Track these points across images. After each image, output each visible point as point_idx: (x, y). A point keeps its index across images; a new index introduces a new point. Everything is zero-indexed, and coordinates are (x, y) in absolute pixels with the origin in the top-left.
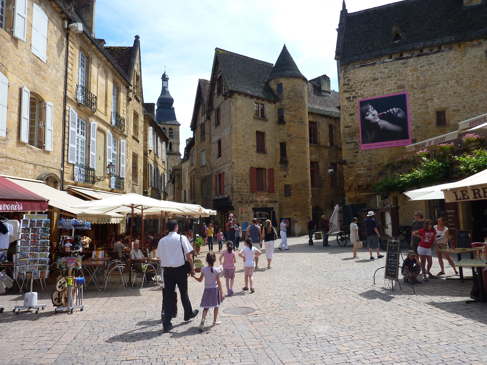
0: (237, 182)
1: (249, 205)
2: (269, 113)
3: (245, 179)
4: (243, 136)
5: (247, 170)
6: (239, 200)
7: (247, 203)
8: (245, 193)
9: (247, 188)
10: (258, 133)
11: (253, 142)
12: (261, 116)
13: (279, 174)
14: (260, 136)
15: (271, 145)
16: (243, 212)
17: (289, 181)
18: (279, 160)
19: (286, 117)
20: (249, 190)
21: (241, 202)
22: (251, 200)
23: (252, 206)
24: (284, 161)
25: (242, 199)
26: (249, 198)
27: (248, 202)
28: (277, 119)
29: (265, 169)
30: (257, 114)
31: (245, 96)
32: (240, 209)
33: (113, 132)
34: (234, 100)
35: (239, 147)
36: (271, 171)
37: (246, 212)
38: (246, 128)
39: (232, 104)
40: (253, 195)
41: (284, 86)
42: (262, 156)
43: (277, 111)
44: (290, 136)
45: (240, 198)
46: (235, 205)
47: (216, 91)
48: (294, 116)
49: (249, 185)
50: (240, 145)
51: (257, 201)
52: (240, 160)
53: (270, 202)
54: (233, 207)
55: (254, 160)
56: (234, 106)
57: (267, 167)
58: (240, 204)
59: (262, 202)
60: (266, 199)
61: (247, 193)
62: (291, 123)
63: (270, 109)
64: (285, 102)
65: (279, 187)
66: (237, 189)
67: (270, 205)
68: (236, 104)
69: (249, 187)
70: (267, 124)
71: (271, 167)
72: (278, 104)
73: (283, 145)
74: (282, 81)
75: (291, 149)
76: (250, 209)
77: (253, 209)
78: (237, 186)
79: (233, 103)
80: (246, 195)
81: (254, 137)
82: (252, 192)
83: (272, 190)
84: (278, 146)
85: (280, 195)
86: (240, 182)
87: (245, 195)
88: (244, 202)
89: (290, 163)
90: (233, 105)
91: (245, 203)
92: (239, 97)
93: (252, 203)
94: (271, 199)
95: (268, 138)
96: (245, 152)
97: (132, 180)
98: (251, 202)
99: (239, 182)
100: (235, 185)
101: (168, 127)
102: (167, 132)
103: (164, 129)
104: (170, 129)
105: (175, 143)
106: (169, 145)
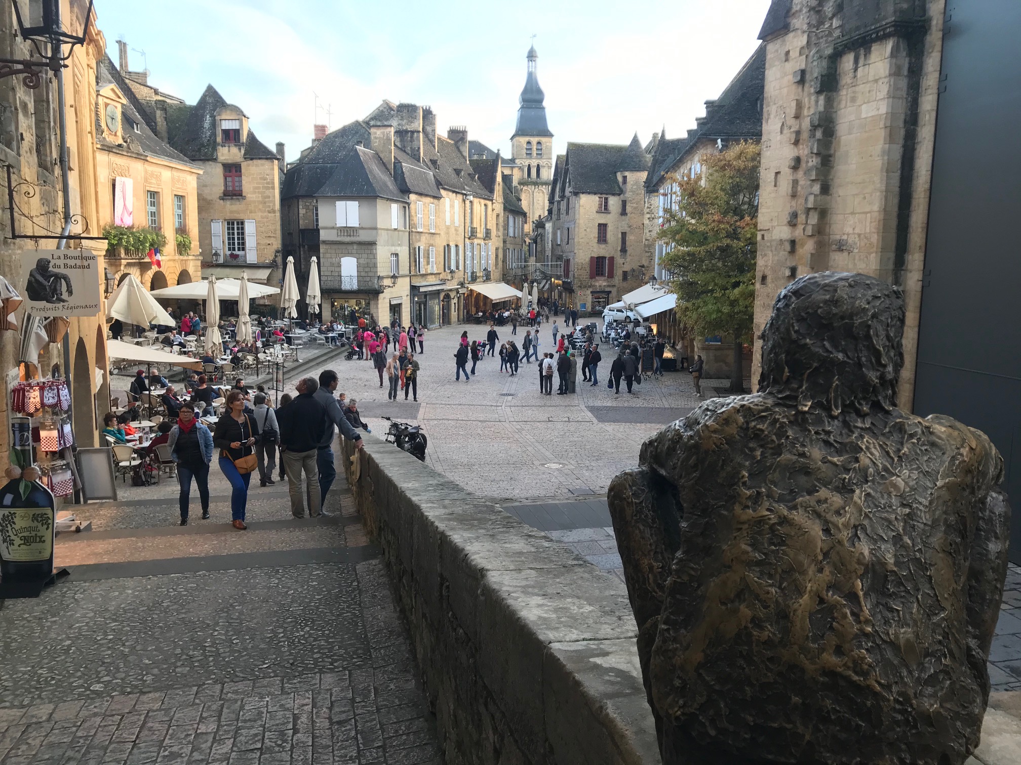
1: (587, 289)
2: (613, 205)
3: (585, 268)
5: (588, 260)
6: (579, 285)
9: (587, 275)
10: (600, 225)
11: (595, 233)
12: (604, 208)
13: (619, 260)
14: (602, 227)
15: (613, 235)
16: (582, 295)
17: (627, 268)
18: (619, 248)
19: (629, 209)
21: (580, 287)
22: (590, 284)
23: (591, 290)
24: (624, 250)
26: (588, 283)
27: (587, 286)
28: (620, 210)
29: (605, 257)
30: (600, 207)
31: (589, 194)
32: (579, 292)
35: (581, 240)
36: (612, 259)
37: (584, 295)
38: (588, 223)
40: (592, 281)
41: (628, 179)
42: (603, 246)
43: (621, 202)
44: (630, 227)
45: (579, 283)
46: (575, 289)
47: (568, 180)
48: (635, 208)
49: (589, 272)
50: (582, 238)
51: (594, 286)
52: (582, 251)
53: (609, 286)
55: (595, 250)
57: (607, 256)
59: (600, 286)
60: (605, 284)
61: (587, 279)
62: (633, 215)
63: (613, 202)
64: (628, 195)
65: (618, 274)
66: (578, 276)
67: (607, 289)
68: (580, 202)
70: (609, 216)
71: (611, 255)
72: (622, 196)
73: (624, 234)
74: (627, 174)
75: (630, 238)
76: (589, 292)
77: (591, 292)
78: (579, 273)
79: (578, 200)
80: (586, 281)
81: (596, 231)
82: (591, 278)
83: (611, 275)
84: (620, 236)
85: (619, 280)
86: (582, 269)
87: (584, 280)
89: (628, 253)
90: (578, 203)
91: (584, 287)
92: (582, 196)
94: (610, 284)
95: (610, 229)
96: (586, 244)
98: (590, 287)
99: (580, 270)
100: (577, 271)
101: (534, 140)
102: (535, 147)
103: (529, 143)
104: (539, 143)
105: (544, 166)
106: (535, 169)
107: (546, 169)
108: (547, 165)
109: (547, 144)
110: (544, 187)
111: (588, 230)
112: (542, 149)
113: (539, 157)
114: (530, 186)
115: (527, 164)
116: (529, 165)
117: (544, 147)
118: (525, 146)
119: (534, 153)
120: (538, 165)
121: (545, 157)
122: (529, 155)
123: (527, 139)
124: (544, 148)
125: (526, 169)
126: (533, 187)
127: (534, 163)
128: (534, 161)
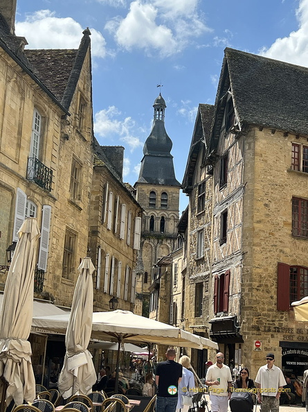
0: (251, 290)
1: (272, 336)
3: (267, 286)
4: (266, 205)
5: (272, 269)
6: (254, 323)
7: (269, 330)
8: (266, 312)
9: (270, 303)
10: (296, 200)
12: (303, 168)
16: (261, 347)
20: (274, 307)
21: (257, 328)
22: (277, 324)
23: (280, 337)
25: (259, 322)
26: (273, 321)
27: (272, 329)
30: (296, 164)
31: (273, 133)
32: (255, 341)
33: (29, 190)
34: (250, 140)
35: (256, 225)
37: (266, 349)
38: (272, 191)
39: (247, 147)
40: (282, 317)
42: (303, 244)
45: (255, 320)
46: (245, 333)
47: (224, 124)
49: (275, 297)
50: (259, 222)
51: (289, 330)
52: (258, 248)
54: (242, 336)
56: (251, 151)
58: (255, 332)
61: (270, 313)
66: (250, 303)
68: (254, 146)
69: (274, 301)
76: (275, 343)
77: (282, 344)
78: (250, 297)
79: (250, 144)
80: (269, 316)
81: (288, 208)
82: (281, 310)
86: (257, 290)
87: (265, 315)
88: (262, 329)
90: (249, 148)
91: (265, 331)
93: (278, 331)
96: (268, 235)
97: (61, 275)
99: (254, 291)
100: (247, 294)
101: (159, 190)
102: (159, 198)
103: (153, 193)
104: (164, 193)
105: (170, 219)
106: (159, 222)
107: (172, 221)
108: (173, 218)
109: (174, 195)
110: (169, 241)
112: (167, 200)
113: (163, 208)
114: (152, 240)
115: (150, 215)
116: (152, 217)
117: (169, 197)
118: (148, 195)
119: (159, 204)
120: (163, 217)
121: (170, 208)
122: (152, 206)
123: (151, 188)
124: (170, 199)
125: (148, 221)
126: (156, 241)
127: (158, 214)
128: (158, 212)
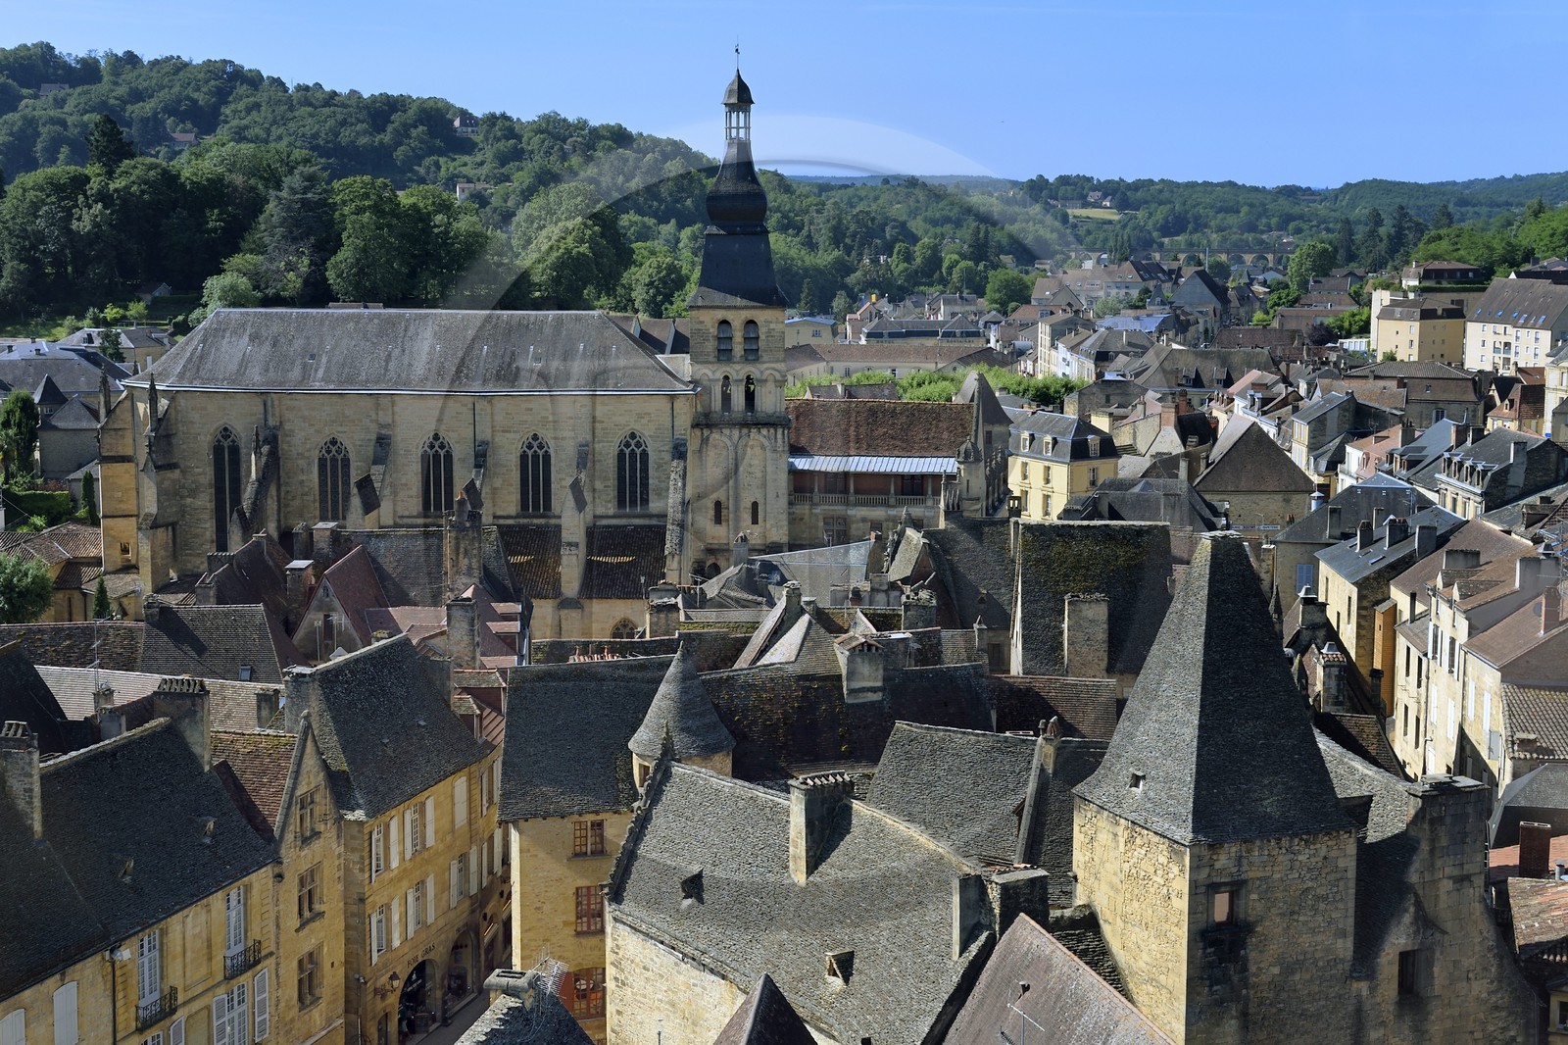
10: (580, 891)
11: (564, 915)
12: (592, 849)
30: (581, 845)
33: (231, 983)
42: (590, 941)
55: (569, 954)
81: (568, 903)
97: (297, 1012)
101: (738, 317)
102: (738, 336)
103: (724, 324)
104: (751, 322)
105: (766, 381)
106: (742, 389)
107: (771, 386)
108: (771, 378)
109: (772, 326)
110: (764, 431)
111: (547, 907)
112: (757, 338)
113: (749, 357)
114: (727, 431)
115: (721, 374)
116: (727, 378)
117: (762, 331)
118: (714, 331)
119: (738, 349)
120: (750, 380)
121: (765, 358)
122: (724, 354)
123: (720, 315)
124: (762, 337)
125: (718, 389)
126: (736, 433)
127: (738, 371)
128: (737, 367)
